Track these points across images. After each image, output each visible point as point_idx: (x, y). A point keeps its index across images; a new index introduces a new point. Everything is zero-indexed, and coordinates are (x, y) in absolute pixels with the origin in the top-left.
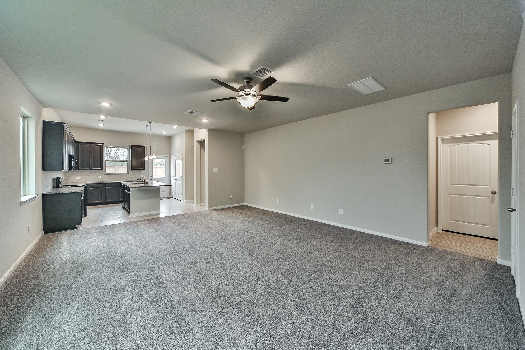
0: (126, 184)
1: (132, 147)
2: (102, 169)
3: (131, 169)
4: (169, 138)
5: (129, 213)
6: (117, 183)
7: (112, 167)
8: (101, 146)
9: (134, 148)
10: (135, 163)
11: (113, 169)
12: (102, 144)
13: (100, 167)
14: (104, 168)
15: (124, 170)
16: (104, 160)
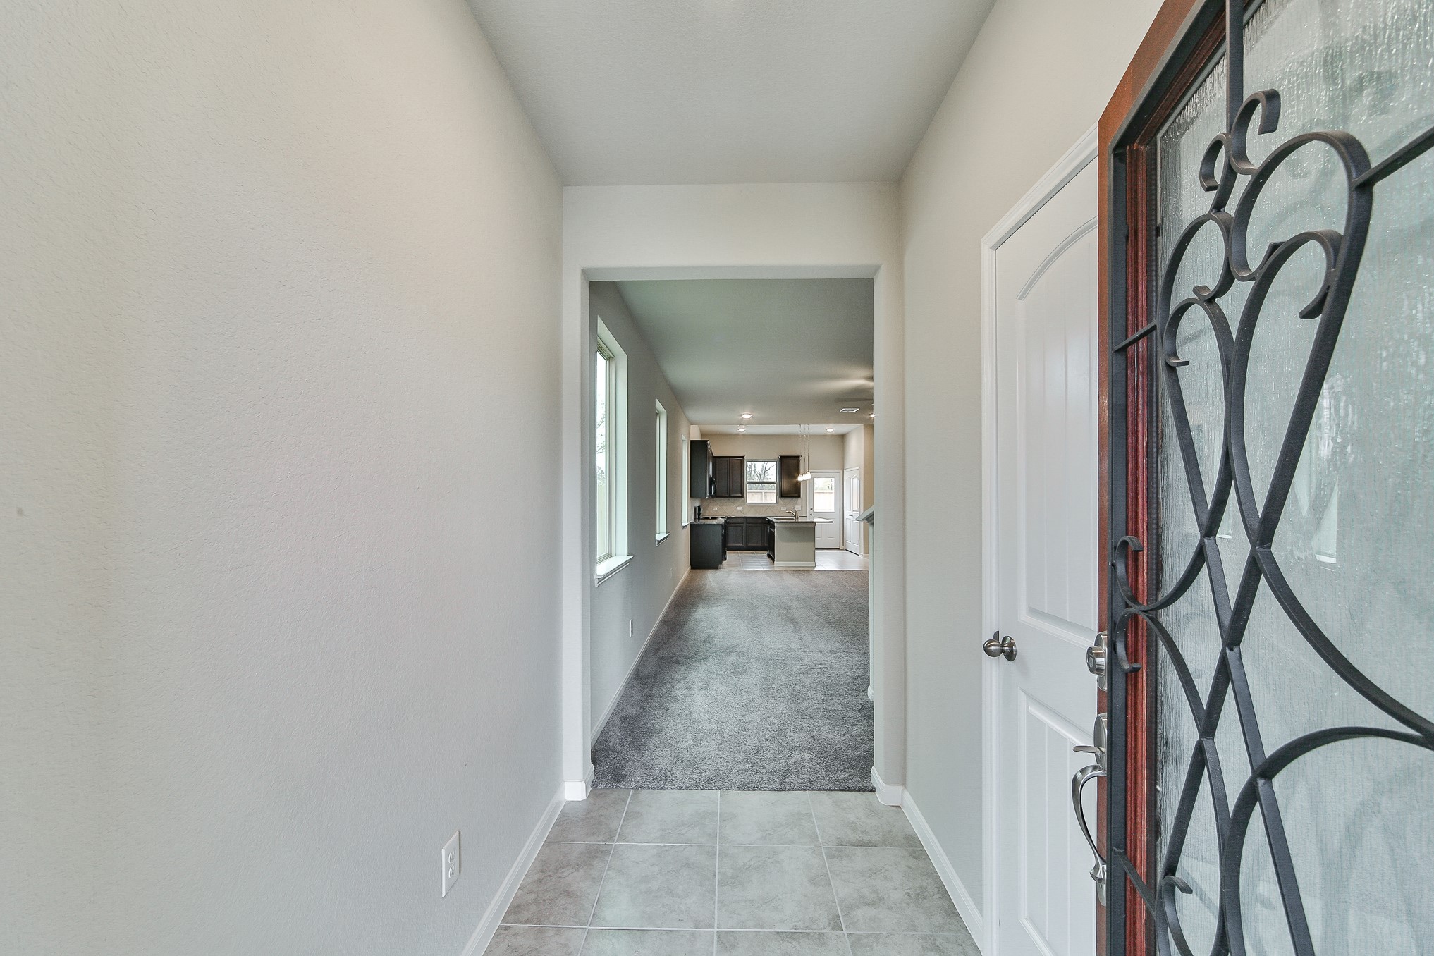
0: (772, 519)
1: (783, 459)
2: (742, 497)
3: (782, 497)
4: (842, 438)
5: (773, 560)
6: (761, 518)
7: (756, 493)
8: (740, 461)
9: (784, 460)
10: (786, 486)
11: (759, 495)
12: (743, 457)
13: (741, 494)
14: (745, 495)
15: (772, 498)
16: (745, 482)
